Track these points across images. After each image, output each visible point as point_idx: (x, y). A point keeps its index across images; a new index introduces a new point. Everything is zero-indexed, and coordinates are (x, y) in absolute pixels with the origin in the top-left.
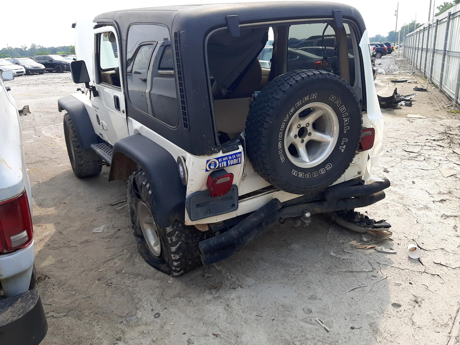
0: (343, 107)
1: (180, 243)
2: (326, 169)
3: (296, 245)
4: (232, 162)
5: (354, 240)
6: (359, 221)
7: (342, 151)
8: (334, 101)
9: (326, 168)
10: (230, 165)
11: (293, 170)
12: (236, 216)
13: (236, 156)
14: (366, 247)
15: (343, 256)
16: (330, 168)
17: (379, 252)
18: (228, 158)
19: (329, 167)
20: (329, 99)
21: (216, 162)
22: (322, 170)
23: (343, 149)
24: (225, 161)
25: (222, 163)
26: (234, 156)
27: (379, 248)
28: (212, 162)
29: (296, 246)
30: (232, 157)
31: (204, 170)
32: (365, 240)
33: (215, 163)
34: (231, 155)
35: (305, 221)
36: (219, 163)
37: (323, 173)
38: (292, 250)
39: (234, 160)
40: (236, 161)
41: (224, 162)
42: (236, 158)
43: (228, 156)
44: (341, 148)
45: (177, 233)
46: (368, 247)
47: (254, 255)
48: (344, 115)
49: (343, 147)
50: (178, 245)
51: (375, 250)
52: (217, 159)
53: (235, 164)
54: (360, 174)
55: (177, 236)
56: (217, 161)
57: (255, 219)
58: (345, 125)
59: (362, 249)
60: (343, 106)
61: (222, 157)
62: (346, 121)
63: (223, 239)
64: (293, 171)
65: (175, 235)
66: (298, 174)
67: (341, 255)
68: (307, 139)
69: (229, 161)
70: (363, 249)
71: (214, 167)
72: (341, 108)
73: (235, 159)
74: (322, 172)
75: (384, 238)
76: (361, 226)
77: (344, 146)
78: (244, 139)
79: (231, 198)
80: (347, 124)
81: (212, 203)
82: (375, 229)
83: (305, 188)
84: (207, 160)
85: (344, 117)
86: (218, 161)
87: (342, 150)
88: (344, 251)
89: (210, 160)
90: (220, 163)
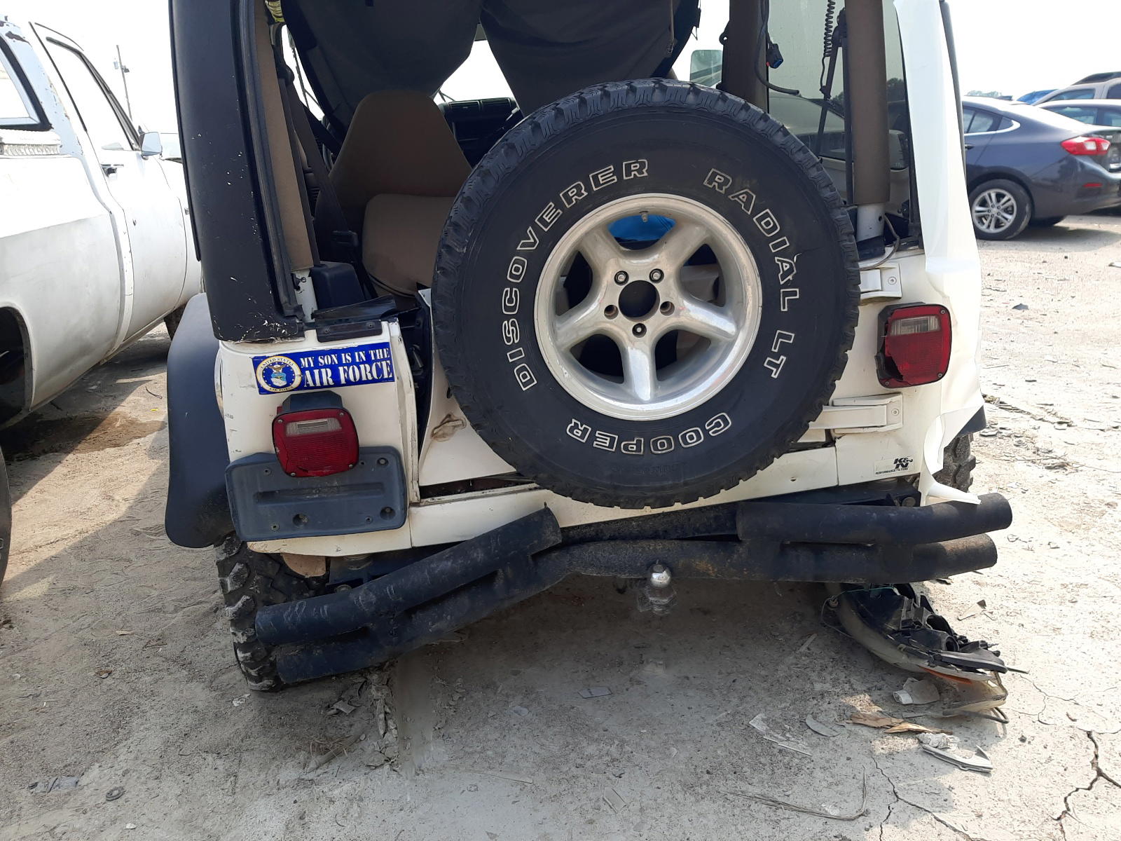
0: (767, 215)
1: (244, 598)
2: (706, 432)
3: (660, 671)
4: (353, 373)
5: (869, 691)
6: (898, 631)
7: (773, 375)
8: (728, 192)
9: (707, 428)
10: (349, 383)
11: (574, 421)
12: (408, 546)
13: (368, 356)
14: (892, 727)
15: (788, 739)
16: (723, 428)
17: (927, 752)
18: (339, 359)
19: (718, 425)
20: (705, 183)
21: (290, 368)
22: (693, 433)
23: (777, 366)
24: (325, 366)
25: (316, 372)
26: (359, 355)
27: (933, 738)
28: (274, 364)
29: (656, 673)
30: (353, 357)
31: (253, 386)
32: (905, 698)
33: (288, 372)
34: (351, 351)
35: (651, 599)
36: (303, 370)
37: (693, 443)
38: (639, 683)
39: (362, 366)
40: (371, 372)
41: (323, 370)
42: (369, 361)
43: (338, 352)
44: (770, 363)
45: (237, 567)
46: (896, 729)
47: (516, 673)
48: (775, 247)
49: (778, 362)
50: (240, 604)
51: (920, 742)
52: (296, 357)
53: (368, 382)
54: (903, 466)
55: (237, 577)
56: (292, 362)
57: (449, 563)
58: (782, 283)
59: (872, 730)
60: (768, 210)
61: (315, 354)
62: (786, 267)
63: (323, 611)
64: (573, 424)
65: (232, 573)
66: (593, 437)
67: (784, 735)
68: (657, 324)
69: (341, 369)
70: (876, 732)
71: (284, 383)
72: (759, 220)
73: (363, 363)
74: (692, 438)
75: (973, 707)
76: (899, 647)
77: (782, 357)
78: (430, 306)
79: (379, 487)
80: (790, 277)
81: (317, 496)
82: (939, 669)
83: (616, 488)
84: (253, 356)
85: (777, 254)
86: (299, 364)
87: (775, 370)
88: (802, 722)
89: (265, 358)
90: (308, 373)
